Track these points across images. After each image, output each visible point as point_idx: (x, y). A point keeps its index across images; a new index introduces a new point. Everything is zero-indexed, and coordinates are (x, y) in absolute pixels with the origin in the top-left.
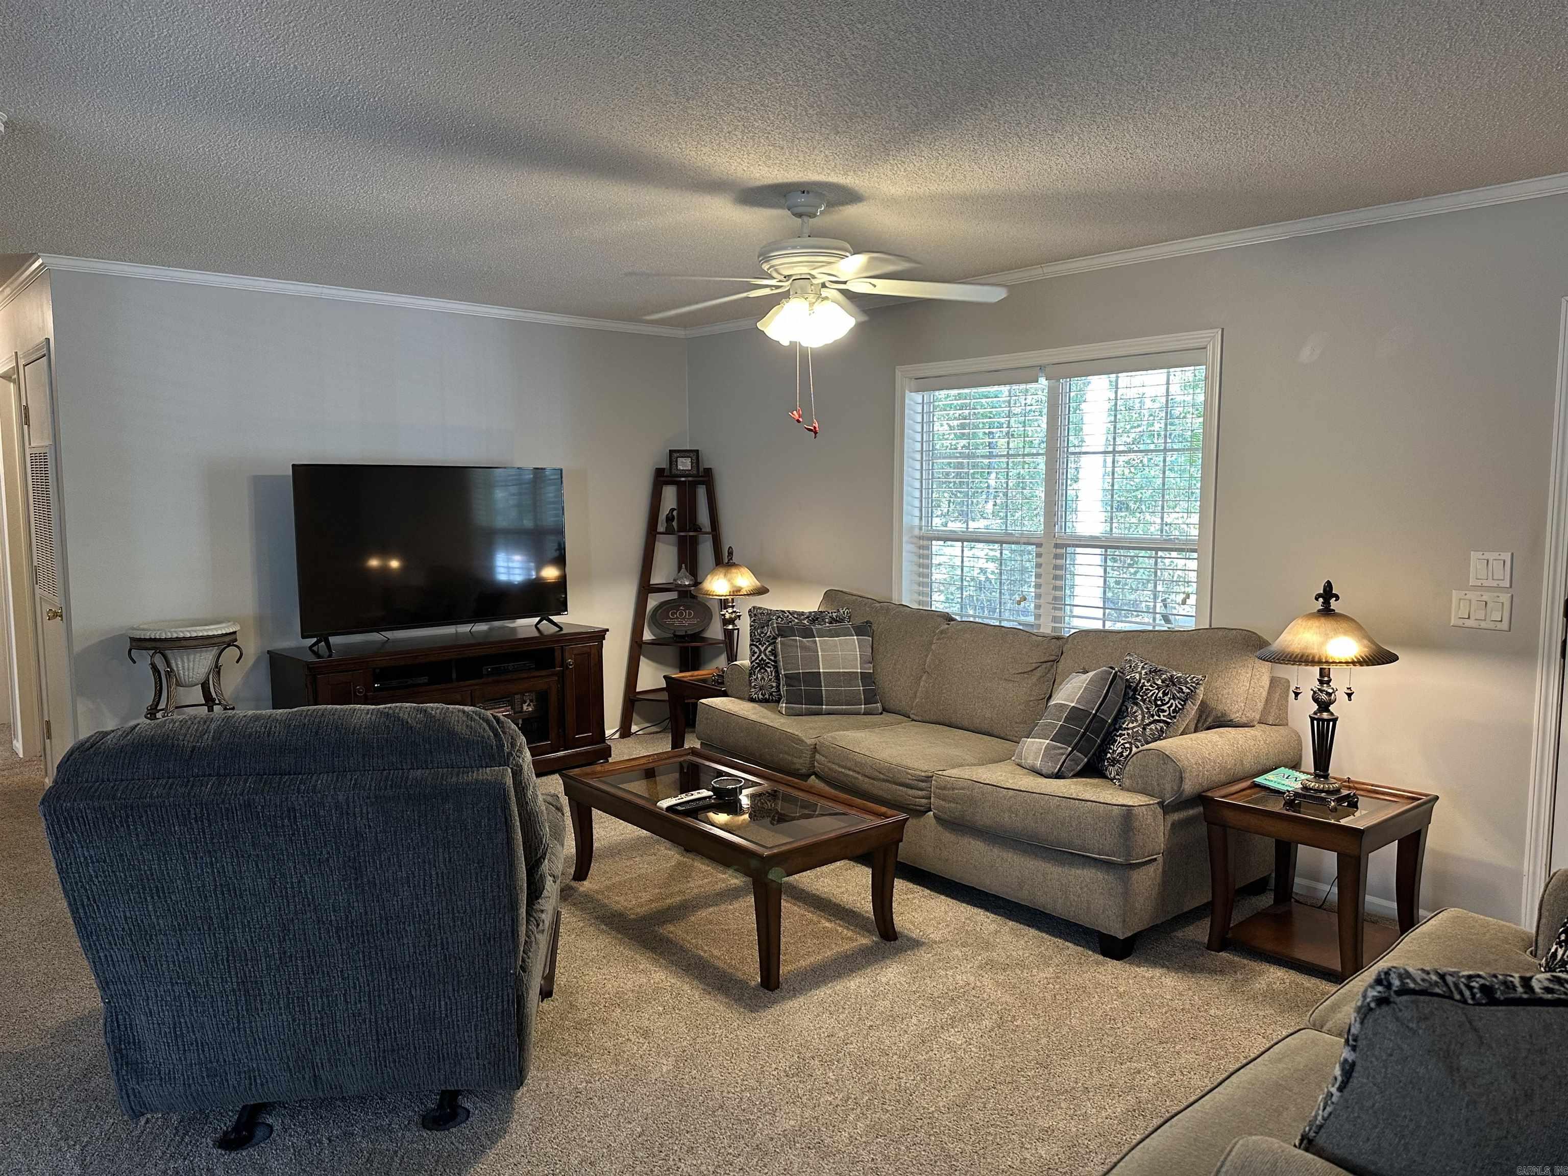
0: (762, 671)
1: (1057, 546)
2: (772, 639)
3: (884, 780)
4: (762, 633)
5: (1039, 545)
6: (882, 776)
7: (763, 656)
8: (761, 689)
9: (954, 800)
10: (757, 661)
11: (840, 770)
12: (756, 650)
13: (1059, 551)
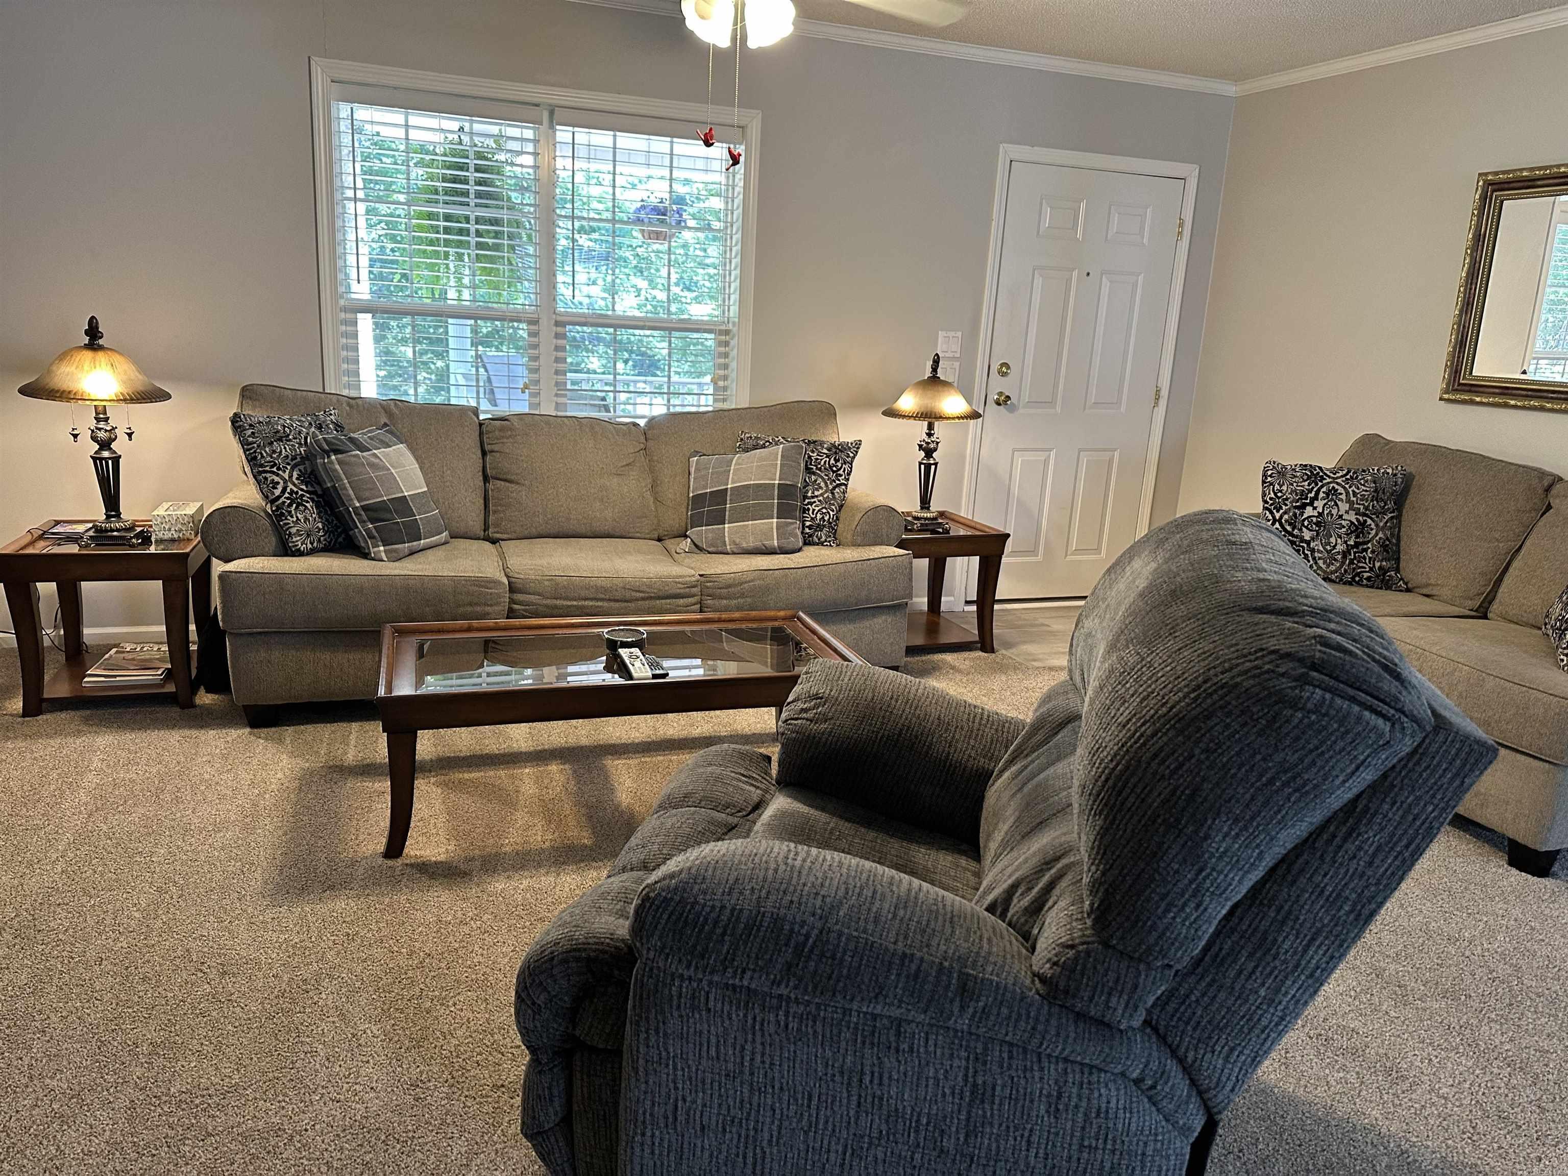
0: (301, 508)
1: (557, 324)
2: (292, 460)
3: (643, 599)
4: (274, 452)
5: (531, 322)
6: (642, 595)
7: (291, 486)
8: (308, 536)
9: (742, 595)
10: (287, 495)
11: (569, 603)
12: (276, 479)
13: (559, 329)
